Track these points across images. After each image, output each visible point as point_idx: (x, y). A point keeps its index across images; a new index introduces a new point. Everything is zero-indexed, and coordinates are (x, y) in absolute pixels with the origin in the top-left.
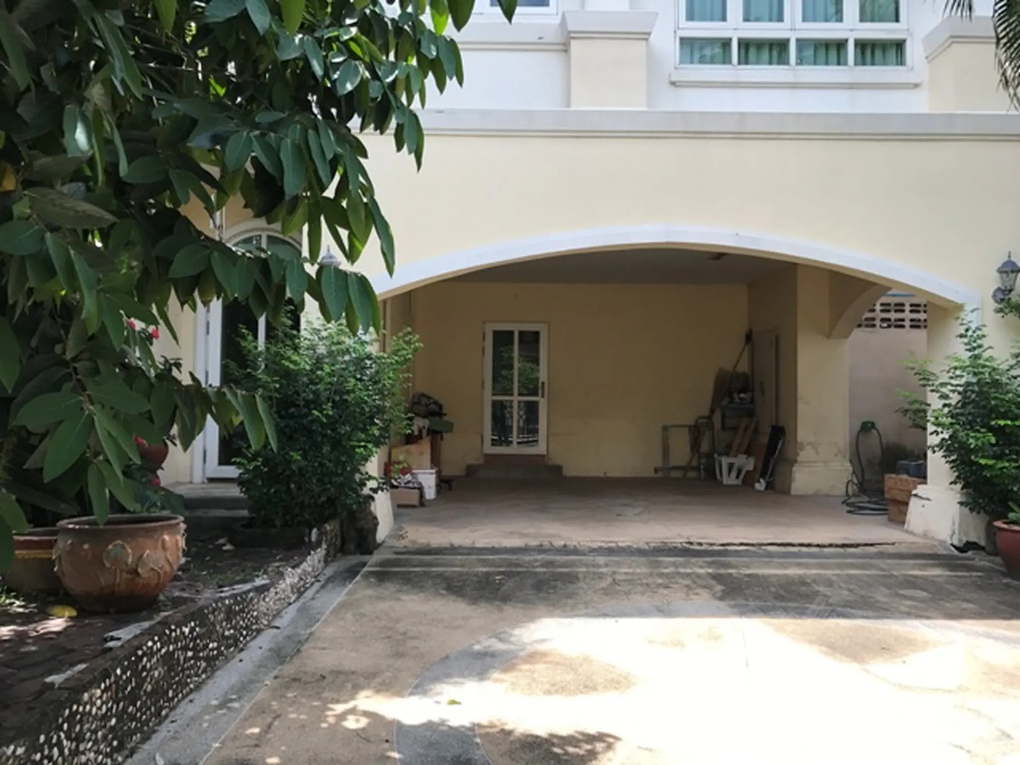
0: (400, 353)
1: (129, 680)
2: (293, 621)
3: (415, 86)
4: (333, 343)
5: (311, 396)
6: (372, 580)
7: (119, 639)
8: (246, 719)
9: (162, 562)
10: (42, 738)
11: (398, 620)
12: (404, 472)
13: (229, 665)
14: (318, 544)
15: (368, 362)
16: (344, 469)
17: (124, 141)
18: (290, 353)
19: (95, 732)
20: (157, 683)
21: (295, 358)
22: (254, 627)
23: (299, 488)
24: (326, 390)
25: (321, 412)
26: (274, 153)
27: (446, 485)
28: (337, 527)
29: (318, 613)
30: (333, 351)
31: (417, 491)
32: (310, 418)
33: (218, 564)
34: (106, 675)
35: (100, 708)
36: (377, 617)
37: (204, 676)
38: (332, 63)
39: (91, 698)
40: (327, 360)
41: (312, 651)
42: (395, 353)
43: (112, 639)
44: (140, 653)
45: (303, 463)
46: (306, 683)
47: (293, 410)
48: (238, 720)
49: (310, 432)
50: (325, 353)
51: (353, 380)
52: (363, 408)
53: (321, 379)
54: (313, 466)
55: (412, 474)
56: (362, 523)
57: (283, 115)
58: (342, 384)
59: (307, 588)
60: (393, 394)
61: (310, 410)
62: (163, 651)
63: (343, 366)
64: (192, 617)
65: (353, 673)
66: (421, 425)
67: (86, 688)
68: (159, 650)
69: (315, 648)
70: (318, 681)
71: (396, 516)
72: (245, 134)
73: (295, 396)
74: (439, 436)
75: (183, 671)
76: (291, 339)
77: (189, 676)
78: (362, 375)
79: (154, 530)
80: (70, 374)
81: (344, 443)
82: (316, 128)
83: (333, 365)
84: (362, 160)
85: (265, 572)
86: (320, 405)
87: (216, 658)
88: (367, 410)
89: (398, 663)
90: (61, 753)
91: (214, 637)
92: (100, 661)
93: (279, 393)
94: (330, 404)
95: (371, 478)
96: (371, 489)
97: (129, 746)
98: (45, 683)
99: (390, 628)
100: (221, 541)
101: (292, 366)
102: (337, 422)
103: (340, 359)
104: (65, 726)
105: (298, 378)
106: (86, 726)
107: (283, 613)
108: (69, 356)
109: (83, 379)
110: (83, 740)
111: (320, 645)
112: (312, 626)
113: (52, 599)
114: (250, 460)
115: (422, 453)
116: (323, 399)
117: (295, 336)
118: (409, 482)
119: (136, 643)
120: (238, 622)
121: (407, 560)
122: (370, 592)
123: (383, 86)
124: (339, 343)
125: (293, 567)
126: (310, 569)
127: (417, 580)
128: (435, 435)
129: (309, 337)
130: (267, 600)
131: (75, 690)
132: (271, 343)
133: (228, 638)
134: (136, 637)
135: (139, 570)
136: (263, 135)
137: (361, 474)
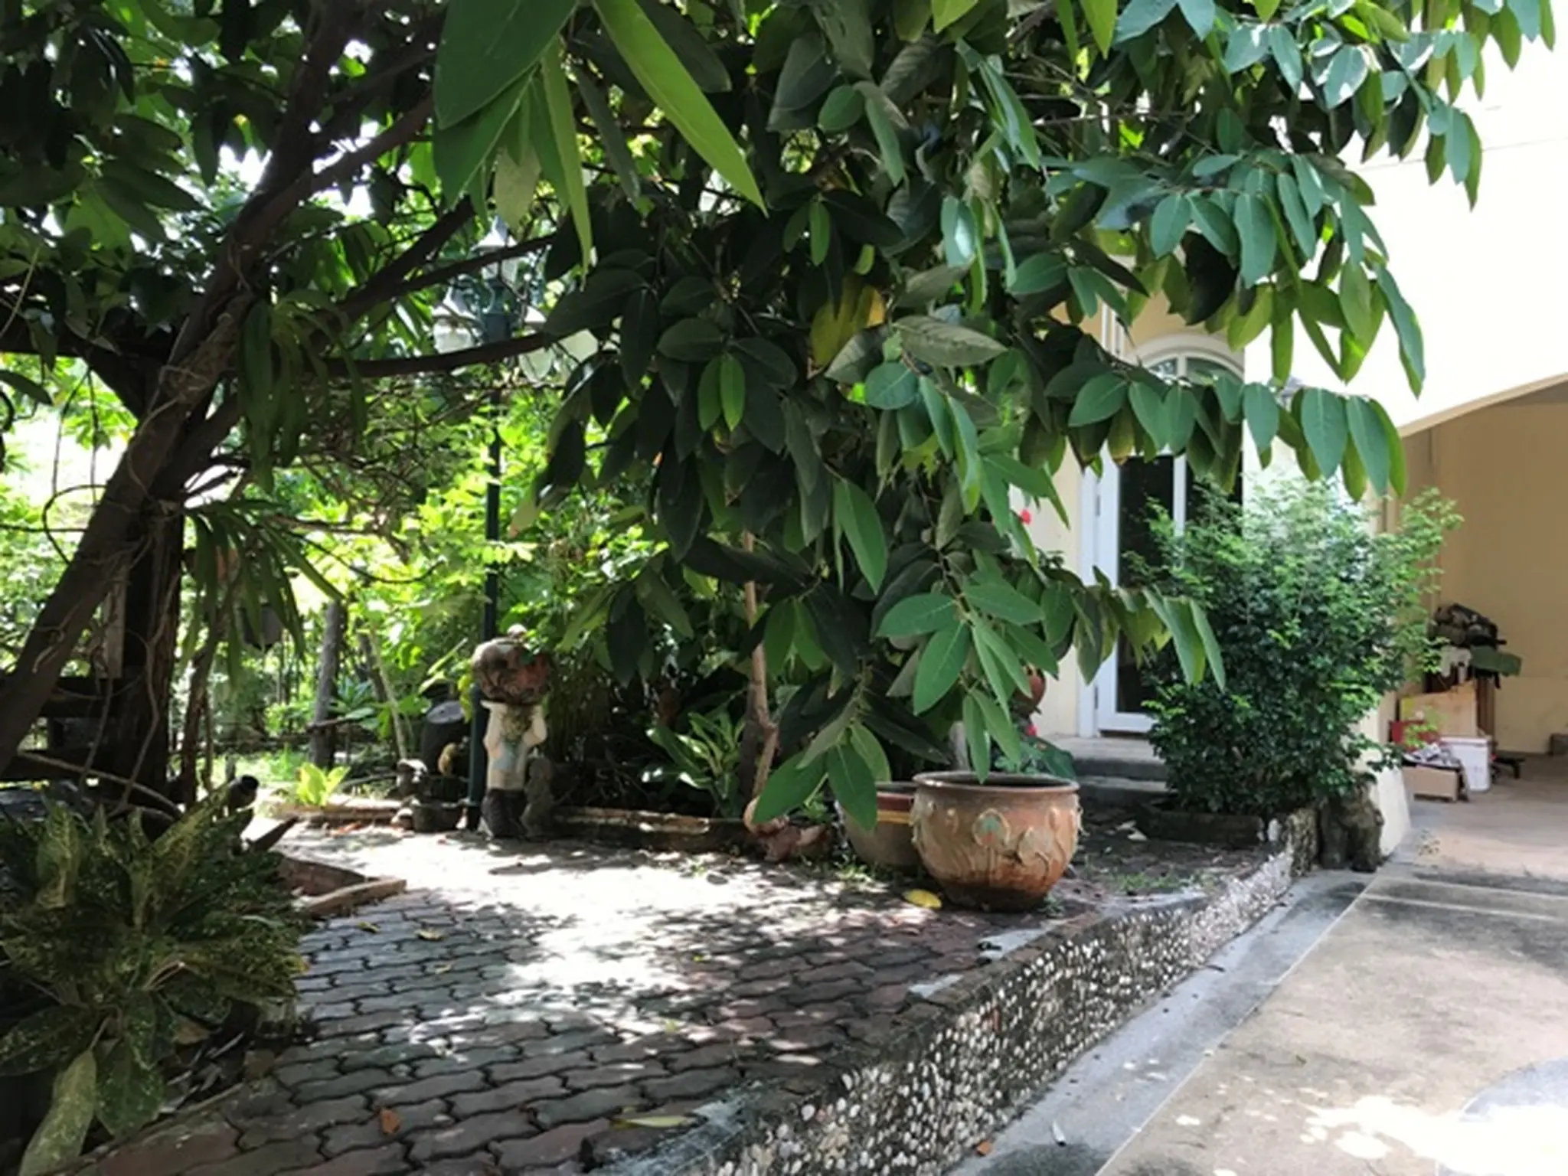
0: (1419, 533)
1: (1014, 1010)
2: (1243, 963)
3: (1465, 67)
4: (1299, 521)
5: (1265, 607)
6: (1379, 916)
7: (998, 948)
8: (1180, 1102)
9: (1050, 847)
10: (911, 1067)
11: (1431, 989)
12: (1429, 737)
13: (1148, 1014)
14: (1281, 844)
15: (1360, 550)
16: (1322, 725)
17: (1011, 235)
18: (1229, 538)
19: (973, 1072)
20: (1051, 1020)
21: (1237, 545)
22: (1185, 962)
23: (1247, 753)
24: (1289, 597)
25: (1281, 632)
26: (1225, 220)
27: (1510, 768)
28: (1311, 820)
29: (1286, 956)
30: (1298, 535)
31: (1453, 774)
32: (1263, 642)
33: (1125, 861)
34: (986, 996)
35: (979, 1041)
36: (1392, 979)
37: (1112, 1023)
38: (1315, 59)
39: (968, 1023)
40: (1288, 549)
41: (1279, 1016)
42: (1410, 533)
43: (990, 947)
44: (1028, 972)
45: (1253, 714)
46: (1272, 1065)
47: (1234, 629)
48: (1167, 1100)
49: (1265, 665)
50: (1284, 536)
51: (1336, 581)
52: (1353, 627)
53: (1281, 579)
54: (1270, 720)
55: (1442, 744)
56: (1355, 819)
57: (1234, 159)
58: (1315, 587)
59: (1263, 915)
60: (1408, 604)
61: (1264, 629)
62: (1058, 975)
63: (1319, 558)
64: (1095, 932)
65: (1354, 1063)
66: (1456, 661)
67: (961, 1008)
68: (1052, 973)
69: (1285, 1012)
70: (1292, 1065)
71: (1413, 813)
72: (1178, 196)
73: (1239, 606)
74: (1492, 681)
75: (1084, 1010)
76: (1229, 516)
77: (1092, 1020)
78: (1350, 572)
79: (1038, 798)
80: (939, 570)
81: (1322, 685)
82: (1291, 171)
83: (1299, 556)
84: (1366, 209)
85: (1197, 880)
86: (1281, 621)
87: (1127, 1000)
88: (1362, 630)
89: (1438, 1062)
90: (933, 1094)
91: (1126, 967)
92: (977, 974)
93: (1214, 602)
94: (1297, 620)
95: (1367, 744)
96: (1370, 763)
97: (1016, 1103)
98: (910, 993)
99: (1416, 1001)
100: (1126, 826)
101: (1233, 559)
102: (1308, 648)
103: (1310, 546)
104: (938, 1057)
105: (1244, 577)
106: (963, 1063)
107: (1227, 947)
108: (939, 544)
109: (957, 577)
110: (959, 1081)
111: (1293, 1008)
112: (1277, 975)
113: (908, 880)
114: (1170, 705)
115: (1457, 709)
116: (1285, 611)
117: (1236, 512)
118: (1435, 757)
119: (1020, 958)
120: (1159, 952)
121: (1439, 890)
122: (1373, 934)
123: (1407, 78)
124: (1309, 521)
125: (1242, 878)
126: (1267, 884)
127: (1461, 925)
128: (1484, 678)
129: (1259, 512)
130: (1203, 923)
131: (949, 1009)
132: (1198, 524)
133: (1146, 973)
134: (1020, 949)
135: (1021, 855)
136: (1206, 194)
137: (1352, 737)
